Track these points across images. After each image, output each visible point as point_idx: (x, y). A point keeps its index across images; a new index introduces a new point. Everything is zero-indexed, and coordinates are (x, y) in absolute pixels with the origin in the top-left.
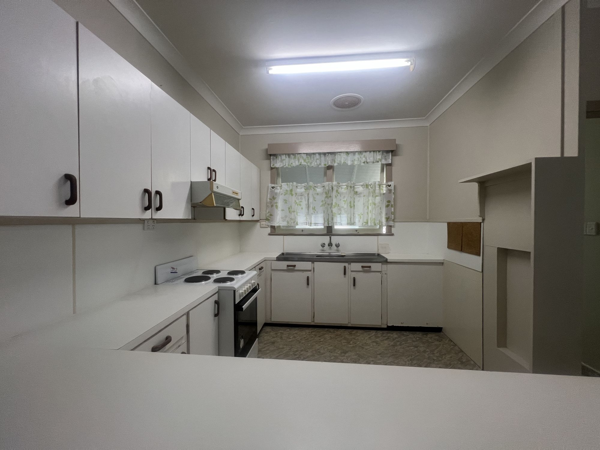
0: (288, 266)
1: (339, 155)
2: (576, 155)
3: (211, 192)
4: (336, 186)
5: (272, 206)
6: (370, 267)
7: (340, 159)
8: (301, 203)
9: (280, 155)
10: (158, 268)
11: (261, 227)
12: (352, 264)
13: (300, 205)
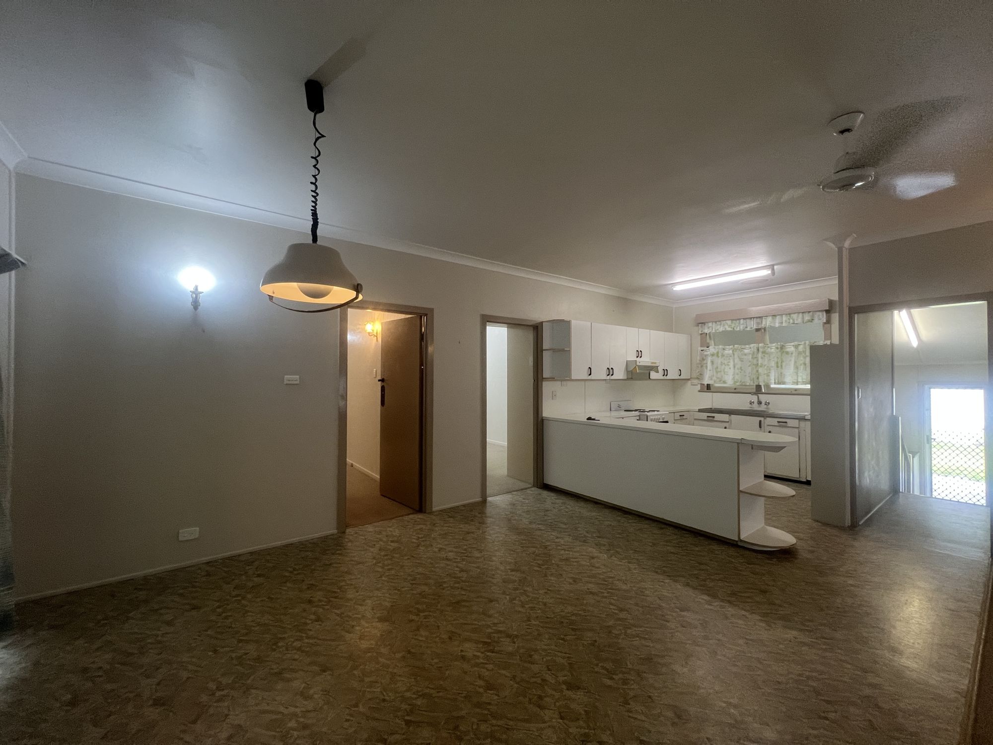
0: (708, 417)
1: (765, 319)
2: (838, 343)
3: (635, 366)
4: (761, 347)
5: (702, 366)
6: (786, 422)
7: (768, 322)
8: (729, 363)
9: (708, 323)
10: (612, 403)
11: (692, 385)
12: (768, 419)
13: (728, 365)
